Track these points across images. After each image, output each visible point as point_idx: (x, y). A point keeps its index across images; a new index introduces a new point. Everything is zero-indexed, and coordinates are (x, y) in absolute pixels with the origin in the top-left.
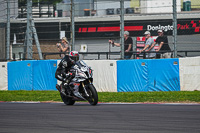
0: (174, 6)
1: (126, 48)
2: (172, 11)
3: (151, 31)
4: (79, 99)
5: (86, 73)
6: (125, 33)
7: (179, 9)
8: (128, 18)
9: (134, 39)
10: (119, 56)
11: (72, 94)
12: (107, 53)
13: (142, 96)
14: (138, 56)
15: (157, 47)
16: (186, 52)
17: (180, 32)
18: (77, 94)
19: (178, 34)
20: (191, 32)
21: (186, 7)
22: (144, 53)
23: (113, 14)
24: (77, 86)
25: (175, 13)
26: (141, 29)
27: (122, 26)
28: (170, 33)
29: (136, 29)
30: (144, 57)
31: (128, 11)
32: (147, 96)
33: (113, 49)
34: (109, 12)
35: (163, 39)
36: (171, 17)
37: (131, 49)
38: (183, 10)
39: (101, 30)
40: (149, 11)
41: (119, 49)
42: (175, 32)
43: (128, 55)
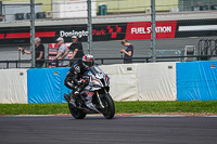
0: (89, 10)
1: (37, 55)
2: (86, 15)
3: (64, 37)
4: (92, 111)
5: (102, 80)
6: (36, 40)
7: (94, 14)
8: (39, 23)
9: (46, 46)
10: (30, 65)
11: (84, 105)
12: (17, 62)
13: (55, 108)
14: (50, 64)
15: (71, 55)
16: (102, 60)
17: (95, 38)
18: (90, 105)
19: (94, 40)
20: (108, 38)
21: (102, 11)
22: (57, 61)
23: (22, 19)
24: (90, 96)
25: (89, 17)
26: (53, 35)
27: (33, 31)
28: (85, 39)
29: (48, 35)
30: (57, 66)
31: (39, 16)
32: (60, 107)
33: (23, 57)
34: (19, 17)
35: (77, 45)
36: (86, 22)
37: (43, 57)
38: (98, 14)
39: (10, 36)
40: (62, 16)
41: (29, 57)
42: (90, 38)
43: (40, 64)
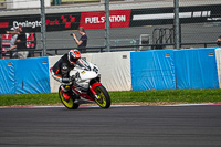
2: (39, 6)
13: (9, 99)
14: (4, 55)
16: (56, 50)
20: (61, 28)
22: (11, 52)
25: (42, 7)
30: (11, 57)
32: (14, 99)
36: (39, 12)
38: (53, 4)
40: (15, 6)
